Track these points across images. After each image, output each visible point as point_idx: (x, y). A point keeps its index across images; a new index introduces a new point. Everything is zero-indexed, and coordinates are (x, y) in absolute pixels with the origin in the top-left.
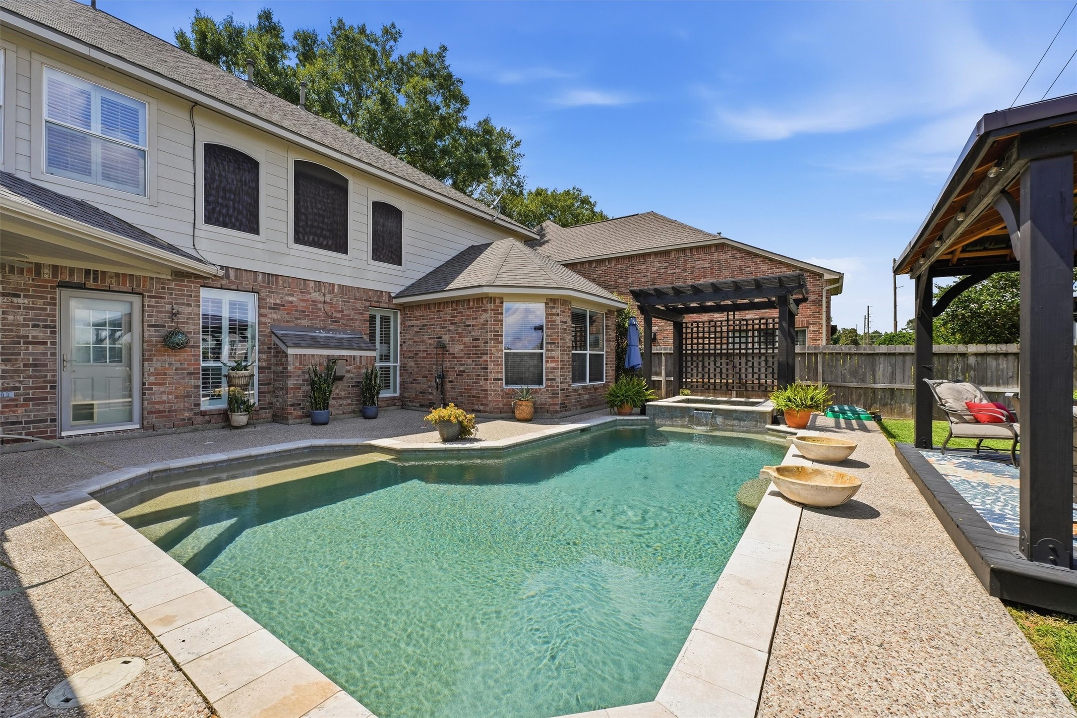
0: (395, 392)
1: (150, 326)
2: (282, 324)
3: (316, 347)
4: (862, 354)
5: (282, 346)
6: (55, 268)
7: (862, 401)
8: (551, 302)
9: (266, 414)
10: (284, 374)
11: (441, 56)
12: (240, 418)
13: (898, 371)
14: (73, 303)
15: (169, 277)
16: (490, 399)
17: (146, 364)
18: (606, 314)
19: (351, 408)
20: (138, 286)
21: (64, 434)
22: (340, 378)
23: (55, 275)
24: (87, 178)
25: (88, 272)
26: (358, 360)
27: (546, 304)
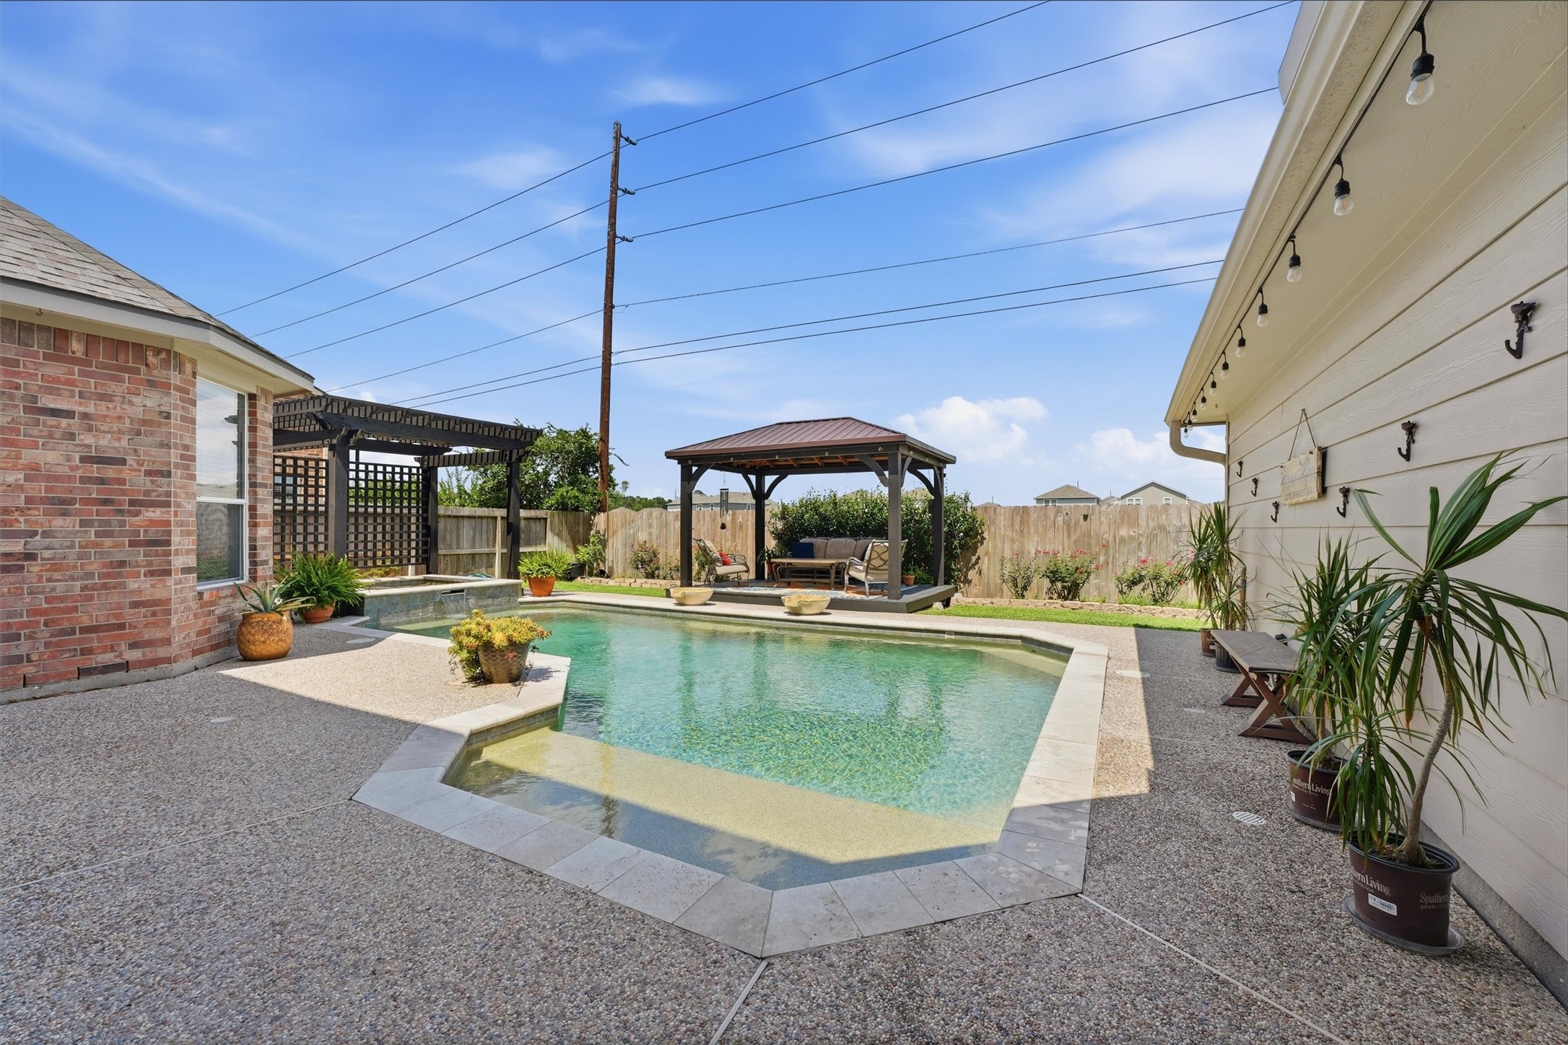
4: (450, 516)
7: (449, 569)
13: (477, 534)
16: (174, 623)
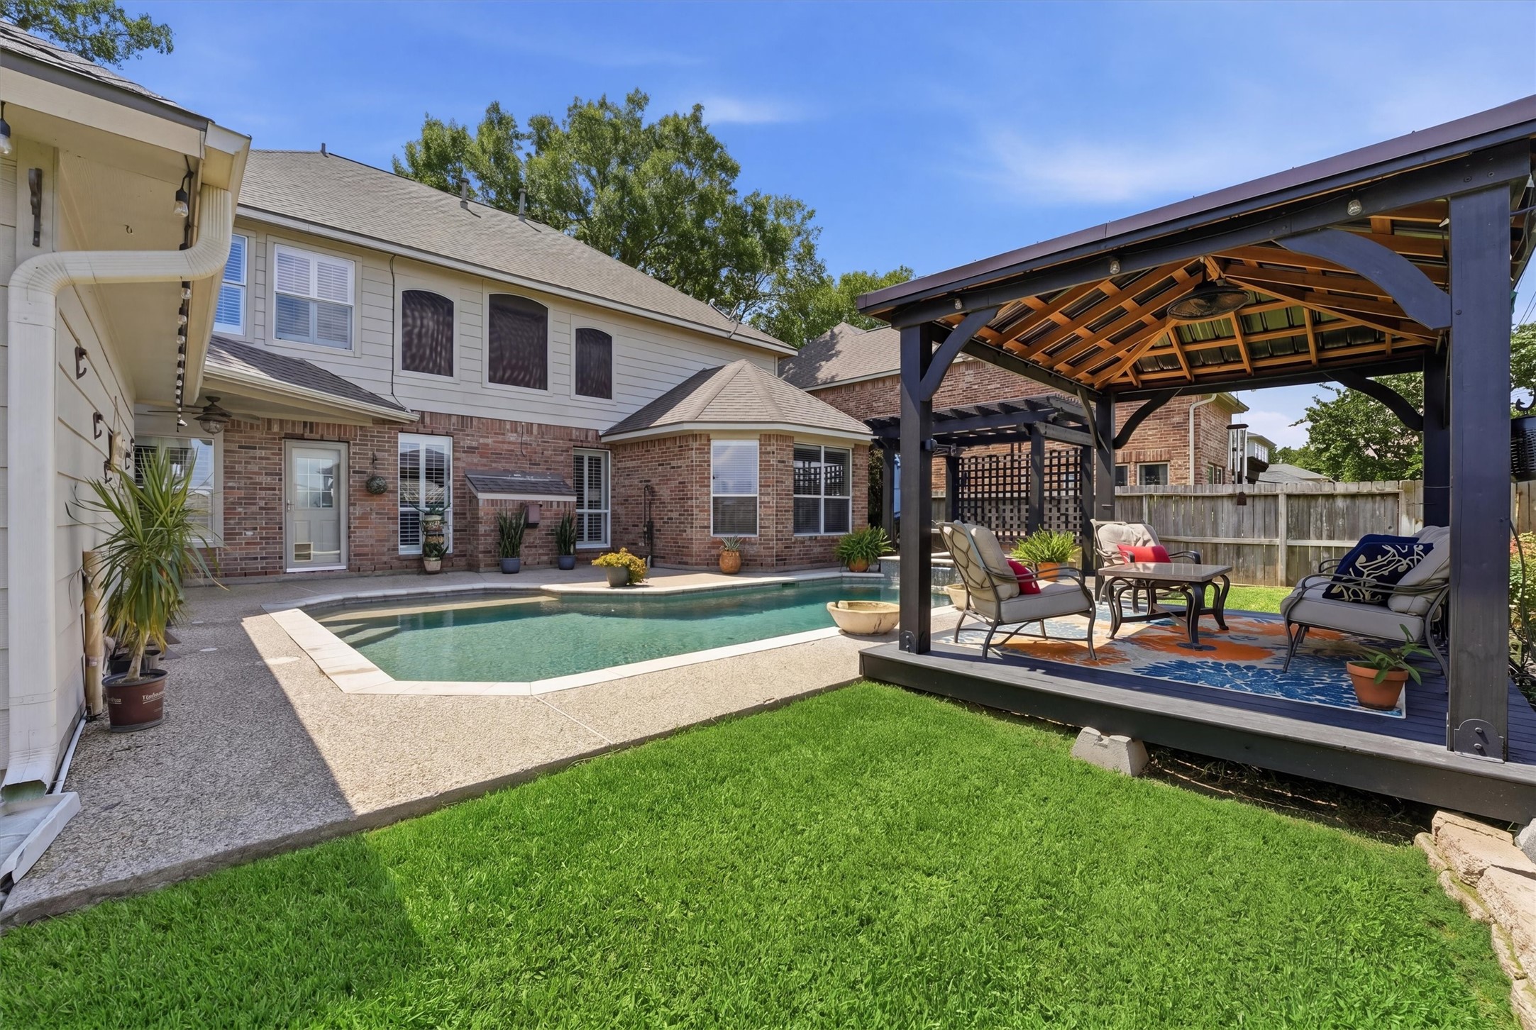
0: (606, 542)
1: (354, 472)
2: (480, 468)
3: (511, 492)
5: (473, 490)
6: (281, 421)
8: (766, 437)
9: (462, 562)
10: (476, 520)
11: (696, 119)
12: (433, 564)
14: (295, 452)
15: (371, 425)
17: (351, 508)
18: (853, 450)
19: (545, 558)
20: (345, 434)
21: (289, 570)
22: (534, 526)
23: (281, 428)
24: (306, 339)
25: (305, 423)
26: (555, 505)
27: (760, 440)
